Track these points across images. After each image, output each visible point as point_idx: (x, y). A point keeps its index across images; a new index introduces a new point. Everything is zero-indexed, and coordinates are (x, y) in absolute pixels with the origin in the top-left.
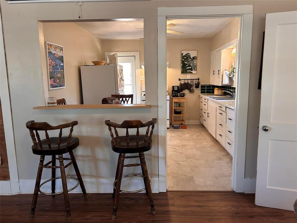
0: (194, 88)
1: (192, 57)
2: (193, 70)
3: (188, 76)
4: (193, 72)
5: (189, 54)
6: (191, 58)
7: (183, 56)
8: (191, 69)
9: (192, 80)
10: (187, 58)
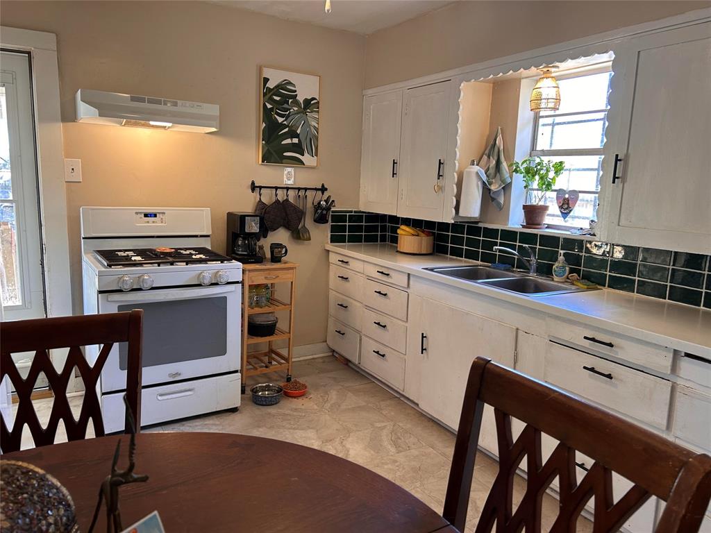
0: (308, 222)
1: (301, 99)
2: (306, 154)
3: (288, 176)
4: (307, 158)
5: (290, 83)
6: (296, 103)
7: (269, 90)
8: (298, 148)
9: (302, 193)
10: (285, 99)
